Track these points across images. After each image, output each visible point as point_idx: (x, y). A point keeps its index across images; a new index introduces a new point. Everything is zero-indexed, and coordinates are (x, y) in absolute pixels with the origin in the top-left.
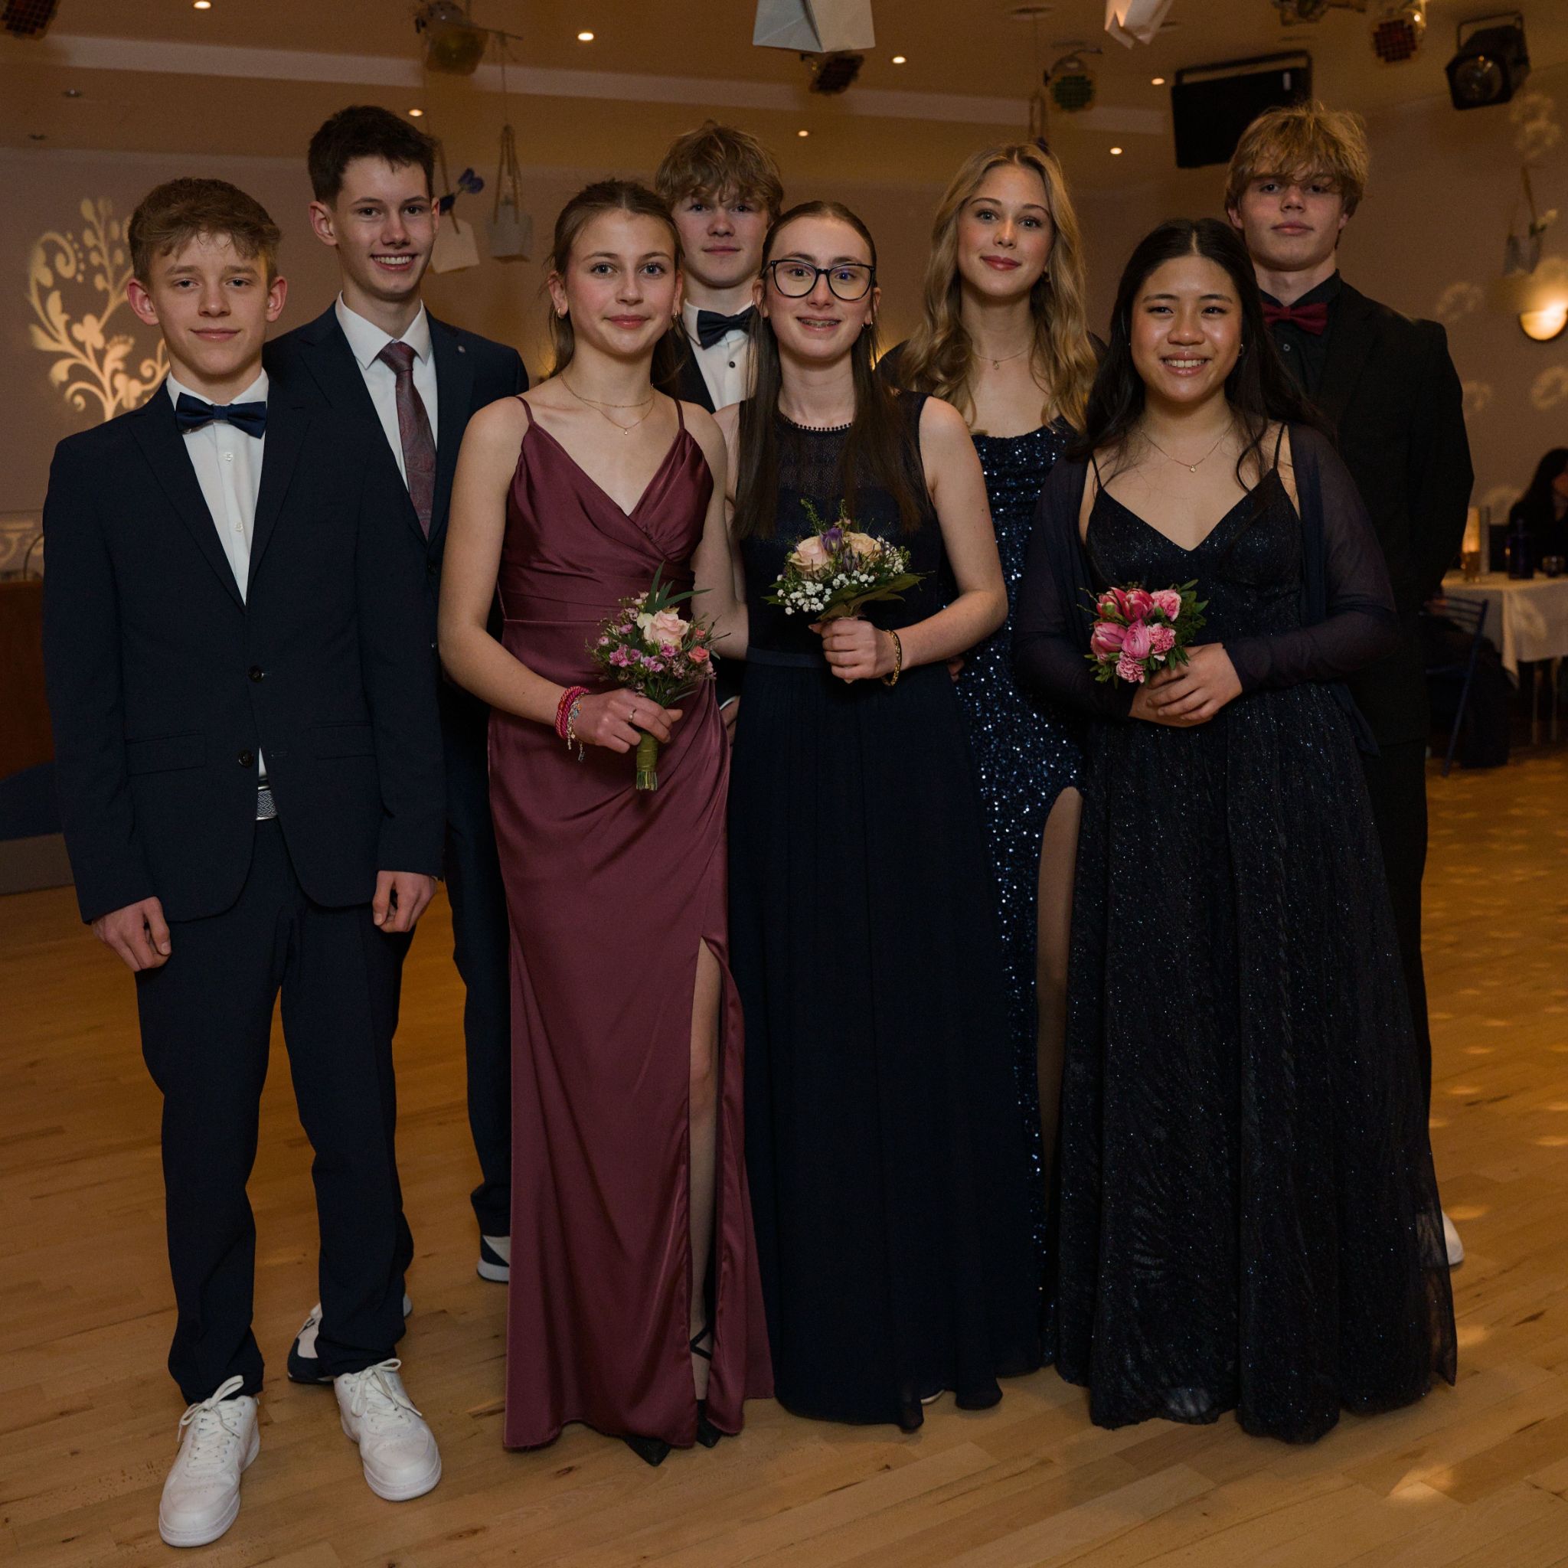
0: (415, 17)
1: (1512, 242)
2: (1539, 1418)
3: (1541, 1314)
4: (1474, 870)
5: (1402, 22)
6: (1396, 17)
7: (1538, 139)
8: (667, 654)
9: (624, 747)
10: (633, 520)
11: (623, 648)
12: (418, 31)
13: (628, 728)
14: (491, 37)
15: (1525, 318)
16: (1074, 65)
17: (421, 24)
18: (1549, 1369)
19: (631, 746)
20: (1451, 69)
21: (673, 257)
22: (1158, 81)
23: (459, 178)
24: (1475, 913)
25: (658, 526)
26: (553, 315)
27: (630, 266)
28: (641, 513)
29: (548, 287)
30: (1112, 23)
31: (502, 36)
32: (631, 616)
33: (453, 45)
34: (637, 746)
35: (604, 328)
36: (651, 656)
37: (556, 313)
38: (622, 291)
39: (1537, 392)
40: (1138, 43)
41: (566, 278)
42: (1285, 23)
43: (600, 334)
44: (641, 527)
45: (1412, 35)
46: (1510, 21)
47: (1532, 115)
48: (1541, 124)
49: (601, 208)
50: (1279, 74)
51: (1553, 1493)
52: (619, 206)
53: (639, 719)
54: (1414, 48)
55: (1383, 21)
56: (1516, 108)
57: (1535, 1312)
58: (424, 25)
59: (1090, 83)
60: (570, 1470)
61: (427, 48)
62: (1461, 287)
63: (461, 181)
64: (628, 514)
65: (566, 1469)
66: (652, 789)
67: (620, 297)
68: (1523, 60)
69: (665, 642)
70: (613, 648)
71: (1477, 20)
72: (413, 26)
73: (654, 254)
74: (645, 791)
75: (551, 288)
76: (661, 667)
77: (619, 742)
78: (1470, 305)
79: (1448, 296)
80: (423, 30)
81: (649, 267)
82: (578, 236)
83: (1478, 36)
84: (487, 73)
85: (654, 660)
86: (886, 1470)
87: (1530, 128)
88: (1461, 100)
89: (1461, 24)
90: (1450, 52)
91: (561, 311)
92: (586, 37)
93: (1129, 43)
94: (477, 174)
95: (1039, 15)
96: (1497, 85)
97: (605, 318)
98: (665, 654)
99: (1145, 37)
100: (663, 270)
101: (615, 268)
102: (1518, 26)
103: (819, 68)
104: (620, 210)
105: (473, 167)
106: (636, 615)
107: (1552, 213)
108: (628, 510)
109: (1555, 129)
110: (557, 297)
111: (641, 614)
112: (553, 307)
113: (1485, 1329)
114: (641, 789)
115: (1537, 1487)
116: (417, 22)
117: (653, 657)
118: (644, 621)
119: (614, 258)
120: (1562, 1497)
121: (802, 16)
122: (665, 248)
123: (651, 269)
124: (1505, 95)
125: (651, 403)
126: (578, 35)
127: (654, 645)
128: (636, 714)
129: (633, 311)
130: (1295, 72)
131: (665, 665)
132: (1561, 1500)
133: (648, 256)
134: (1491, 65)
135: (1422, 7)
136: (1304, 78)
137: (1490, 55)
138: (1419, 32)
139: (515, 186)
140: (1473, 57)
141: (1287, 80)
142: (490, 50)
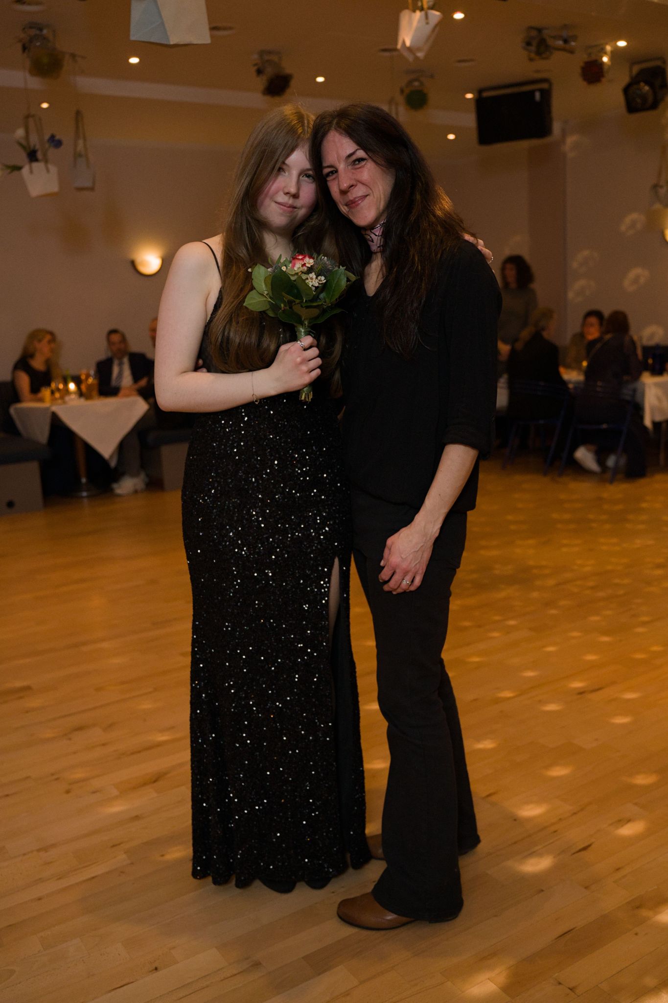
0: (22, 43)
2: (572, 927)
3: (589, 846)
4: (615, 540)
5: (595, 61)
6: (592, 58)
12: (23, 52)
14: (68, 56)
15: (666, 232)
16: (416, 84)
17: (24, 48)
18: (586, 888)
20: (626, 90)
22: (469, 96)
24: (609, 567)
30: (402, 46)
31: (73, 56)
45: (601, 69)
46: (659, 63)
50: (532, 93)
51: (569, 988)
54: (604, 77)
55: (586, 60)
57: (586, 844)
58: (27, 48)
59: (426, 95)
61: (28, 62)
62: (633, 216)
63: (48, 141)
68: (665, 86)
71: (641, 62)
72: (21, 50)
78: (639, 226)
79: (628, 220)
80: (26, 52)
83: (642, 72)
86: (155, 971)
88: (631, 108)
89: (632, 64)
90: (625, 80)
92: (134, 60)
94: (57, 138)
96: (650, 99)
99: (420, 55)
102: (663, 66)
103: (267, 80)
105: (57, 133)
113: (554, 857)
115: (560, 983)
116: (23, 46)
120: (573, 992)
121: (159, 20)
124: (654, 106)
126: (129, 59)
130: (542, 91)
132: (573, 994)
134: (647, 88)
135: (609, 53)
136: (546, 94)
137: (647, 83)
138: (606, 68)
139: (85, 146)
140: (638, 83)
141: (538, 96)
142: (67, 65)
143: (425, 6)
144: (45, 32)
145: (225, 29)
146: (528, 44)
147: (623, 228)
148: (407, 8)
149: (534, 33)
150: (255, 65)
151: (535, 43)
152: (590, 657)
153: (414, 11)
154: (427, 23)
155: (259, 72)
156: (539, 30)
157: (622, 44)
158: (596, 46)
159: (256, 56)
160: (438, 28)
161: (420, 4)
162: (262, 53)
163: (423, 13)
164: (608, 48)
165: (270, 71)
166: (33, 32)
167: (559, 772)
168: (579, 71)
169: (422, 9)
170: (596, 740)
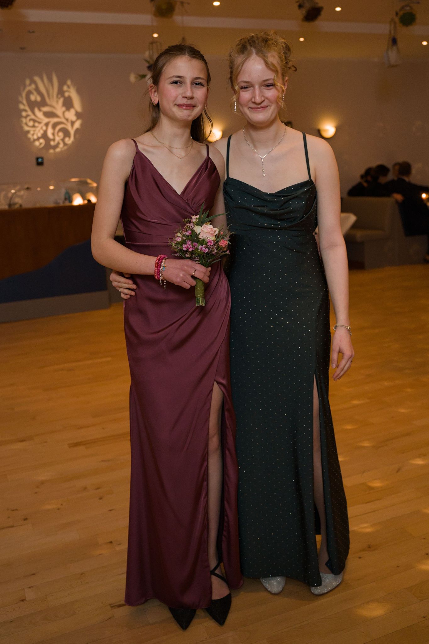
8: (210, 244)
9: (188, 286)
10: (182, 197)
11: (189, 243)
13: (191, 279)
19: (191, 286)
21: (207, 80)
25: (192, 200)
26: (151, 104)
27: (188, 82)
28: (185, 194)
29: (148, 92)
32: (191, 227)
33: (164, 7)
34: (195, 286)
35: (175, 110)
36: (202, 245)
37: (152, 103)
38: (185, 93)
41: (158, 87)
43: (173, 112)
44: (185, 200)
49: (176, 55)
52: (185, 54)
53: (197, 275)
59: (414, 15)
64: (179, 194)
66: (203, 305)
67: (184, 95)
69: (209, 239)
70: (184, 242)
73: (199, 78)
74: (200, 306)
75: (150, 93)
76: (207, 250)
77: (187, 284)
81: (196, 83)
82: (165, 68)
85: (204, 247)
91: (155, 102)
97: (175, 105)
98: (209, 244)
100: (203, 85)
101: (181, 83)
104: (185, 56)
106: (193, 227)
108: (179, 192)
110: (153, 96)
111: (196, 226)
112: (151, 100)
114: (198, 305)
117: (204, 246)
118: (198, 229)
119: (182, 78)
122: (203, 75)
123: (198, 84)
125: (191, 146)
127: (204, 240)
128: (196, 272)
129: (189, 102)
131: (209, 249)
133: (197, 78)
142: (178, 8)
150: (297, 2)
155: (300, 6)
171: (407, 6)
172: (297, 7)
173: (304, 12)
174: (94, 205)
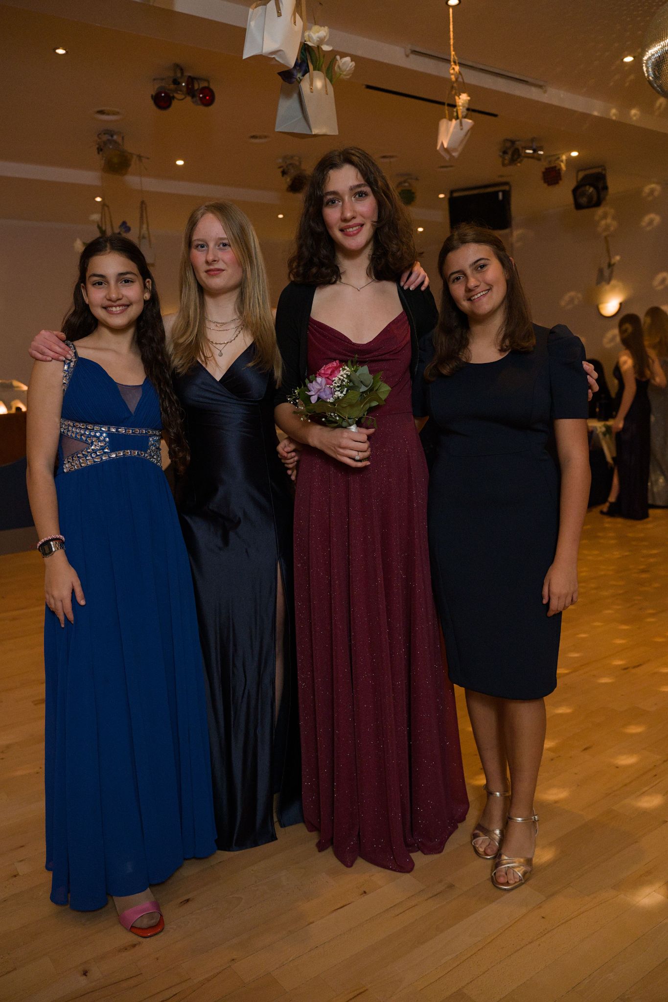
0: (97, 146)
1: (601, 271)
5: (555, 167)
6: (553, 165)
7: (607, 227)
12: (98, 153)
14: (135, 157)
15: (601, 306)
16: (406, 184)
17: (100, 150)
20: (575, 191)
22: (441, 196)
23: (119, 225)
30: (440, 147)
31: (139, 156)
33: (116, 160)
39: (605, 340)
40: (452, 157)
42: (504, 165)
45: (559, 173)
46: (600, 170)
47: (605, 216)
48: (609, 220)
50: (497, 193)
54: (561, 179)
55: (547, 166)
56: (600, 211)
58: (101, 150)
59: (413, 193)
60: (188, 900)
61: (103, 162)
62: (572, 294)
63: (121, 226)
65: (185, 900)
68: (605, 188)
71: (585, 170)
72: (96, 151)
78: (576, 302)
79: (567, 297)
80: (101, 153)
83: (585, 178)
84: (133, 180)
87: (603, 222)
88: (578, 206)
89: (578, 172)
90: (574, 184)
92: (180, 163)
93: (447, 157)
94: (129, 224)
95: (392, 160)
96: (595, 198)
99: (455, 154)
102: (604, 172)
103: (291, 180)
105: (127, 220)
107: (618, 258)
109: (615, 223)
116: (98, 148)
121: (301, 116)
124: (597, 204)
126: (176, 161)
130: (504, 192)
134: (591, 190)
135: (564, 161)
136: (507, 194)
137: (591, 185)
138: (563, 173)
139: (148, 229)
140: (585, 185)
141: (500, 195)
142: (134, 164)
143: (460, 116)
144: (115, 137)
145: (260, 137)
146: (505, 152)
147: (563, 303)
148: (445, 118)
149: (508, 144)
150: (280, 167)
151: (510, 152)
152: (619, 641)
153: (451, 120)
154: (462, 129)
155: (284, 173)
156: (513, 142)
157: (575, 154)
158: (554, 155)
159: (280, 161)
160: (469, 134)
161: (455, 114)
162: (285, 158)
163: (458, 121)
164: (564, 157)
165: (293, 172)
166: (106, 137)
167: (634, 729)
168: (541, 175)
169: (457, 118)
170: (656, 704)
171: (405, 182)
172: (280, 174)
173: (288, 180)
174: (25, 414)
